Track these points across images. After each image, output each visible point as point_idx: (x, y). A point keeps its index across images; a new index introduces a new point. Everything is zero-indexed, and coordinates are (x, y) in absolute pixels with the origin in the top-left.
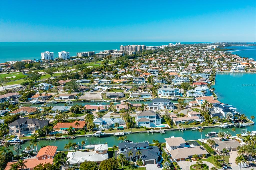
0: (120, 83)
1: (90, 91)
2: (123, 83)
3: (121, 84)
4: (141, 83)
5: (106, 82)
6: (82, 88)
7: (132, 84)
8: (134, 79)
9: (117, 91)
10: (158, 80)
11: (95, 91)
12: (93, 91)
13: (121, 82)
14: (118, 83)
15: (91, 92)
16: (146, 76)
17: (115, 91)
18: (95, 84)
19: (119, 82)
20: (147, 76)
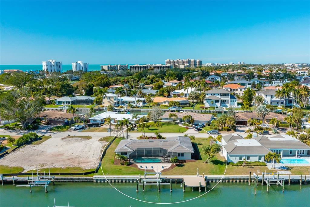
0: (170, 105)
1: (73, 128)
2: (179, 107)
3: (175, 109)
4: (226, 106)
5: (134, 102)
6: (53, 117)
7: (203, 108)
8: (207, 96)
9: (164, 127)
10: (273, 99)
11: (90, 126)
12: (83, 128)
13: (174, 104)
14: (166, 106)
15: (75, 130)
16: (232, 92)
17: (155, 128)
18: (104, 107)
19: (167, 104)
20: (235, 92)
